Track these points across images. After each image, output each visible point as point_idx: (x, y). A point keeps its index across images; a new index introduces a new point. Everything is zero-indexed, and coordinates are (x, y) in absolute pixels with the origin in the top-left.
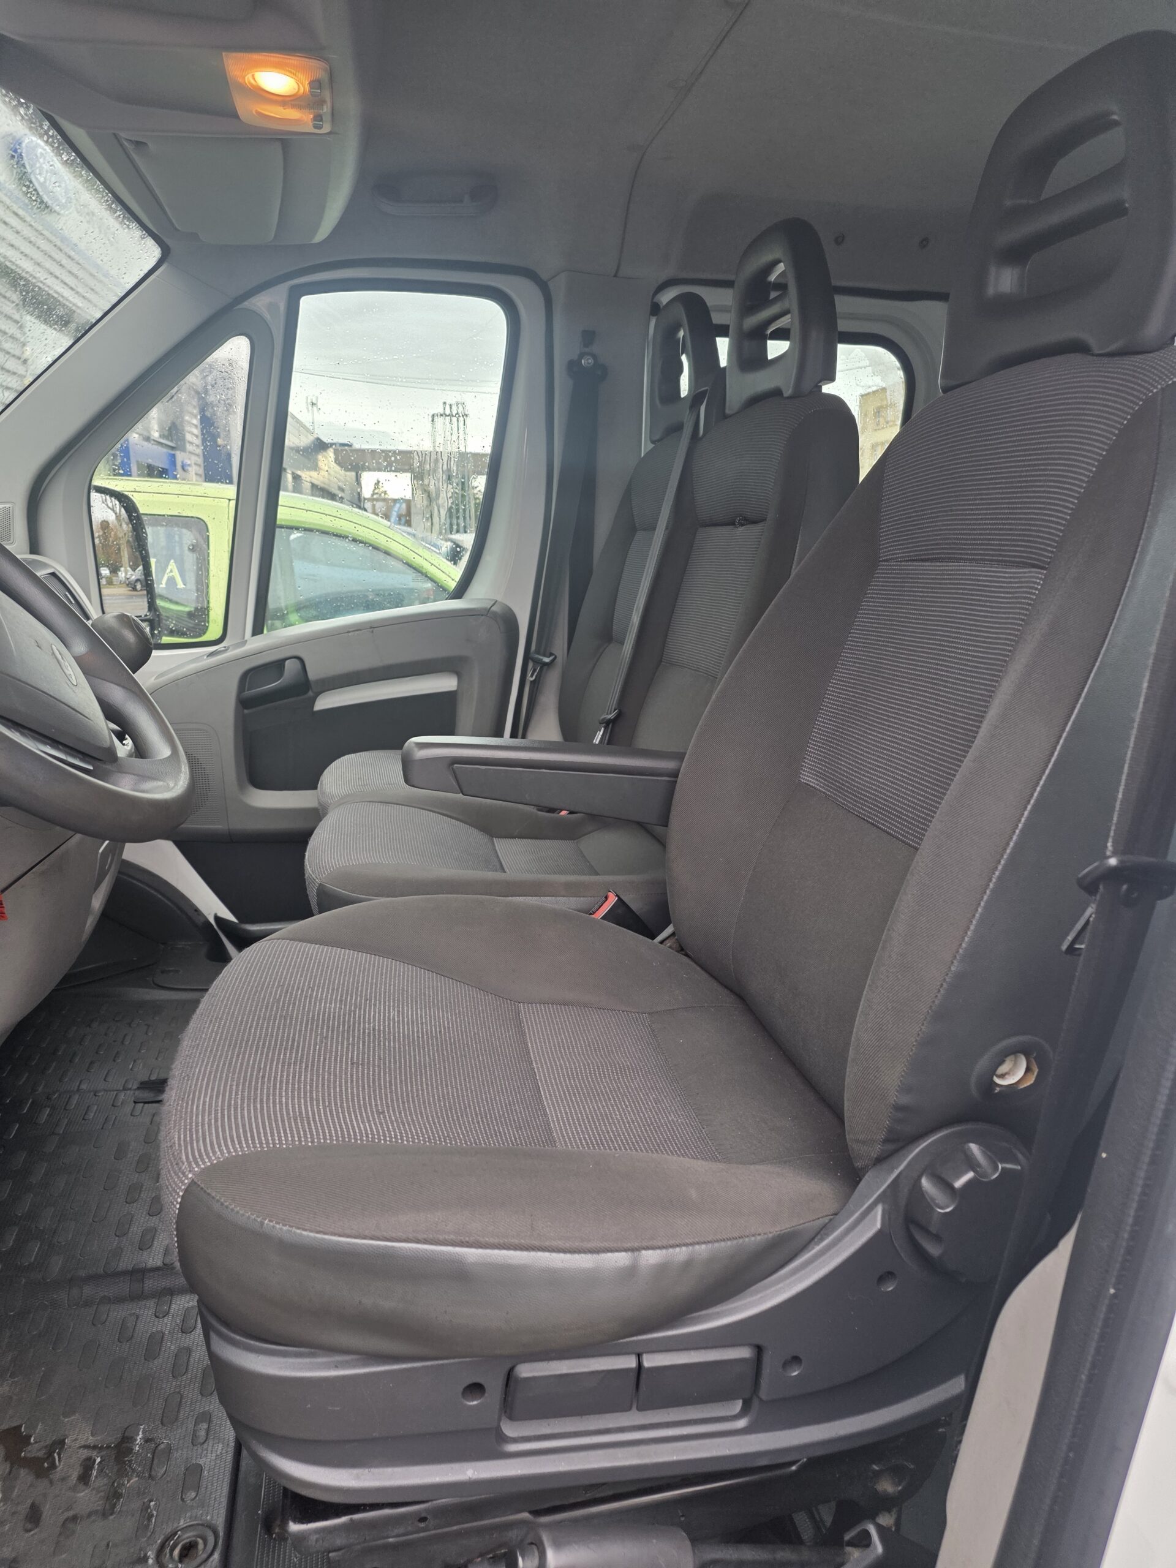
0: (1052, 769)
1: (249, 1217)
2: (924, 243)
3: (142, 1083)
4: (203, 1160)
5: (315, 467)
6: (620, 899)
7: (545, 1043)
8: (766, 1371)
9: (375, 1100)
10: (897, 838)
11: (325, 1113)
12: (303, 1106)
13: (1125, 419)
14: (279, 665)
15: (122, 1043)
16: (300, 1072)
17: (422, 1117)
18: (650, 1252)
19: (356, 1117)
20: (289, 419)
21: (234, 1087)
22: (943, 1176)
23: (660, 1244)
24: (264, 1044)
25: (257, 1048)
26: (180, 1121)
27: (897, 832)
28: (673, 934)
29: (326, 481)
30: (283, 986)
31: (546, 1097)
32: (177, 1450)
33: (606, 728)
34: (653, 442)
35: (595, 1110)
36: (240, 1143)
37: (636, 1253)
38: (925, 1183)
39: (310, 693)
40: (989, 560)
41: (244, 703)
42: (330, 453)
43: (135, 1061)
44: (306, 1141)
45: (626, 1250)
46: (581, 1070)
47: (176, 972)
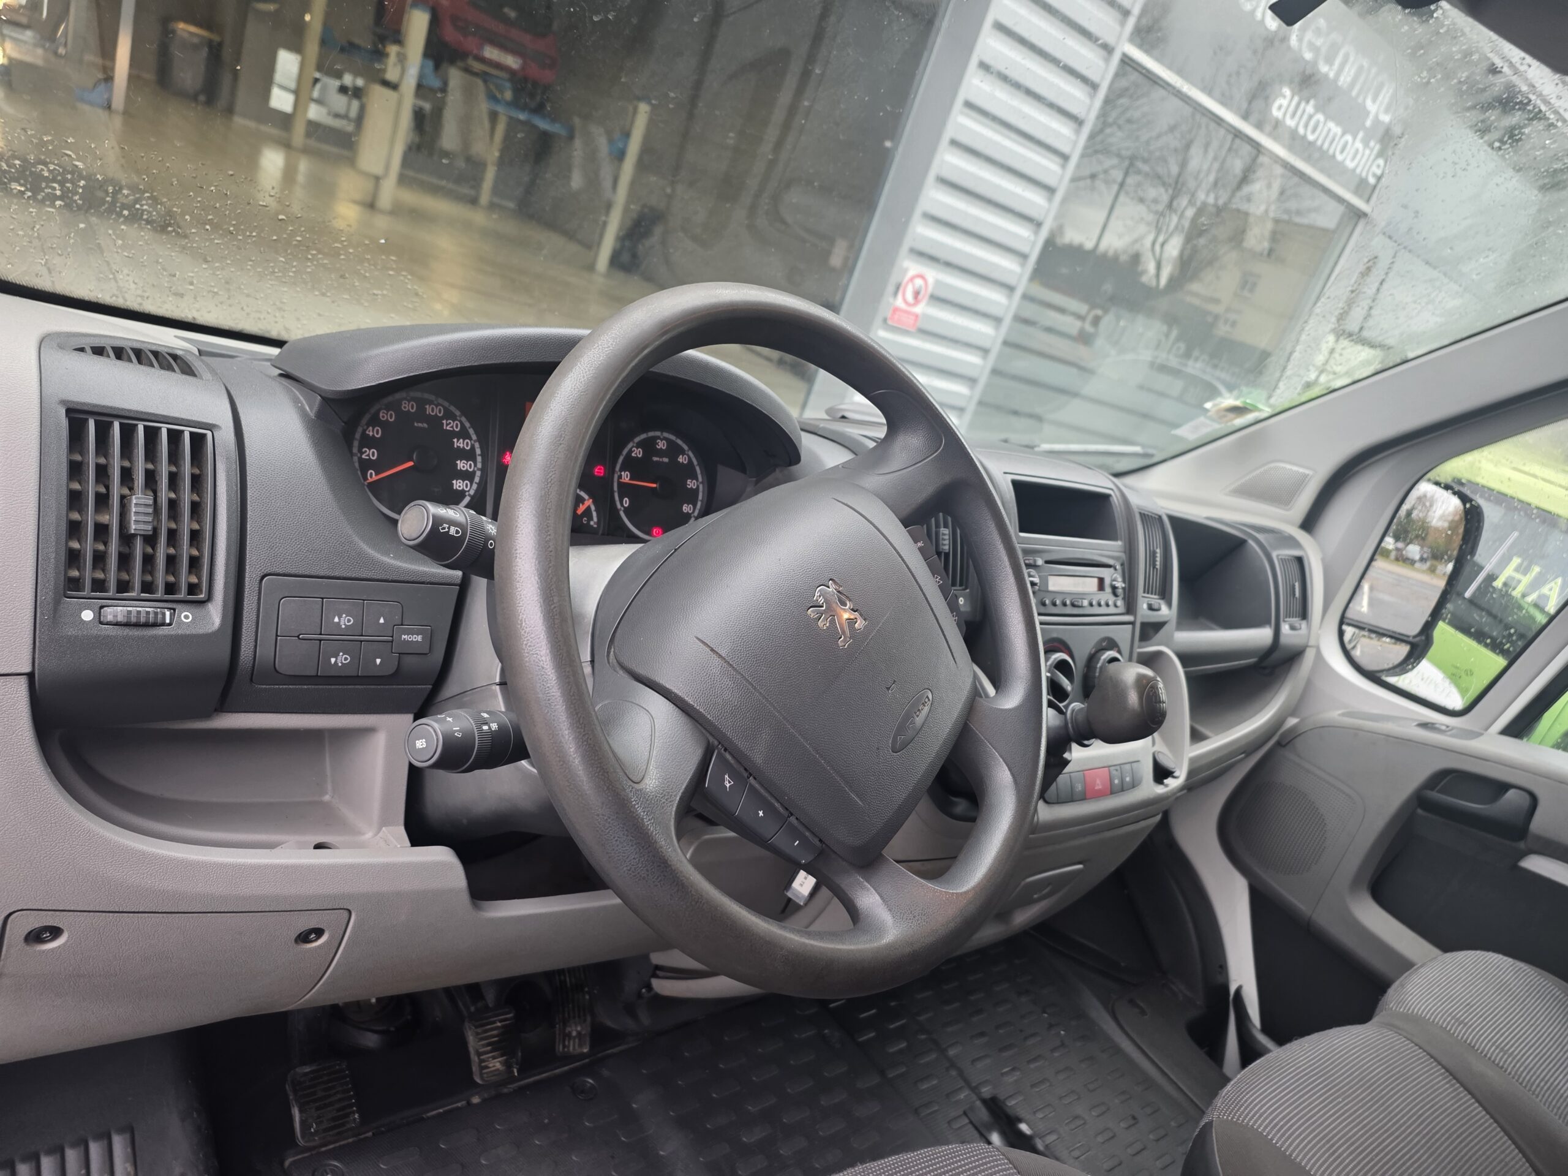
3: (993, 1099)
14: (1502, 787)
39: (1522, 845)
41: (1421, 801)
43: (1015, 1069)
47: (1143, 1012)
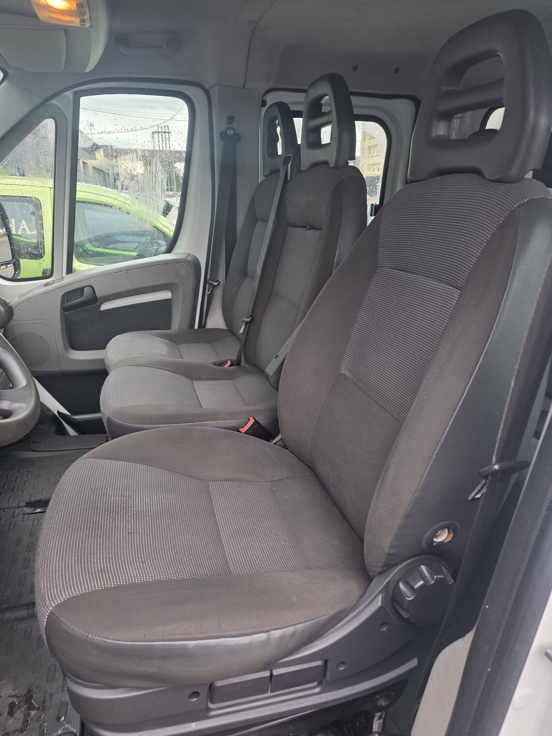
0: (463, 402)
1: (81, 633)
2: (397, 70)
3: (27, 503)
4: (56, 600)
5: (95, 159)
6: (255, 420)
7: (222, 505)
8: (329, 669)
9: (141, 555)
10: (387, 411)
11: (116, 565)
12: (105, 563)
13: (501, 220)
14: (82, 290)
15: (16, 482)
16: (103, 542)
17: (164, 561)
18: (275, 631)
19: (131, 566)
20: (79, 133)
21: (70, 554)
22: (409, 582)
23: (280, 627)
24: (84, 527)
25: (81, 529)
26: (44, 575)
27: (387, 408)
28: (281, 439)
29: (100, 165)
30: (92, 488)
31: (223, 537)
32: (55, 694)
33: (245, 325)
34: (264, 176)
35: (246, 543)
36: (75, 589)
37: (269, 633)
38: (401, 586)
39: (98, 303)
40: (432, 278)
41: (64, 309)
42: (102, 151)
43: (22, 491)
44: (107, 584)
45: (264, 632)
46: (239, 520)
47: (40, 442)
